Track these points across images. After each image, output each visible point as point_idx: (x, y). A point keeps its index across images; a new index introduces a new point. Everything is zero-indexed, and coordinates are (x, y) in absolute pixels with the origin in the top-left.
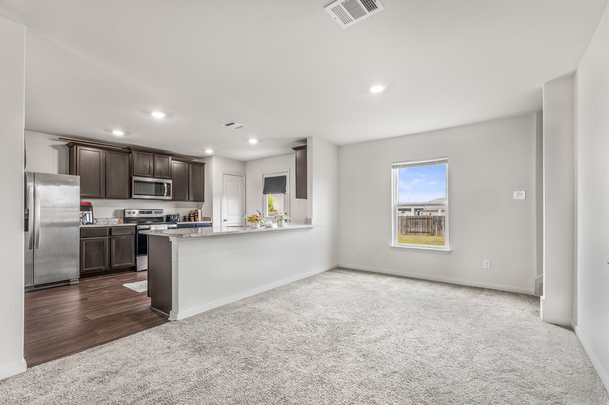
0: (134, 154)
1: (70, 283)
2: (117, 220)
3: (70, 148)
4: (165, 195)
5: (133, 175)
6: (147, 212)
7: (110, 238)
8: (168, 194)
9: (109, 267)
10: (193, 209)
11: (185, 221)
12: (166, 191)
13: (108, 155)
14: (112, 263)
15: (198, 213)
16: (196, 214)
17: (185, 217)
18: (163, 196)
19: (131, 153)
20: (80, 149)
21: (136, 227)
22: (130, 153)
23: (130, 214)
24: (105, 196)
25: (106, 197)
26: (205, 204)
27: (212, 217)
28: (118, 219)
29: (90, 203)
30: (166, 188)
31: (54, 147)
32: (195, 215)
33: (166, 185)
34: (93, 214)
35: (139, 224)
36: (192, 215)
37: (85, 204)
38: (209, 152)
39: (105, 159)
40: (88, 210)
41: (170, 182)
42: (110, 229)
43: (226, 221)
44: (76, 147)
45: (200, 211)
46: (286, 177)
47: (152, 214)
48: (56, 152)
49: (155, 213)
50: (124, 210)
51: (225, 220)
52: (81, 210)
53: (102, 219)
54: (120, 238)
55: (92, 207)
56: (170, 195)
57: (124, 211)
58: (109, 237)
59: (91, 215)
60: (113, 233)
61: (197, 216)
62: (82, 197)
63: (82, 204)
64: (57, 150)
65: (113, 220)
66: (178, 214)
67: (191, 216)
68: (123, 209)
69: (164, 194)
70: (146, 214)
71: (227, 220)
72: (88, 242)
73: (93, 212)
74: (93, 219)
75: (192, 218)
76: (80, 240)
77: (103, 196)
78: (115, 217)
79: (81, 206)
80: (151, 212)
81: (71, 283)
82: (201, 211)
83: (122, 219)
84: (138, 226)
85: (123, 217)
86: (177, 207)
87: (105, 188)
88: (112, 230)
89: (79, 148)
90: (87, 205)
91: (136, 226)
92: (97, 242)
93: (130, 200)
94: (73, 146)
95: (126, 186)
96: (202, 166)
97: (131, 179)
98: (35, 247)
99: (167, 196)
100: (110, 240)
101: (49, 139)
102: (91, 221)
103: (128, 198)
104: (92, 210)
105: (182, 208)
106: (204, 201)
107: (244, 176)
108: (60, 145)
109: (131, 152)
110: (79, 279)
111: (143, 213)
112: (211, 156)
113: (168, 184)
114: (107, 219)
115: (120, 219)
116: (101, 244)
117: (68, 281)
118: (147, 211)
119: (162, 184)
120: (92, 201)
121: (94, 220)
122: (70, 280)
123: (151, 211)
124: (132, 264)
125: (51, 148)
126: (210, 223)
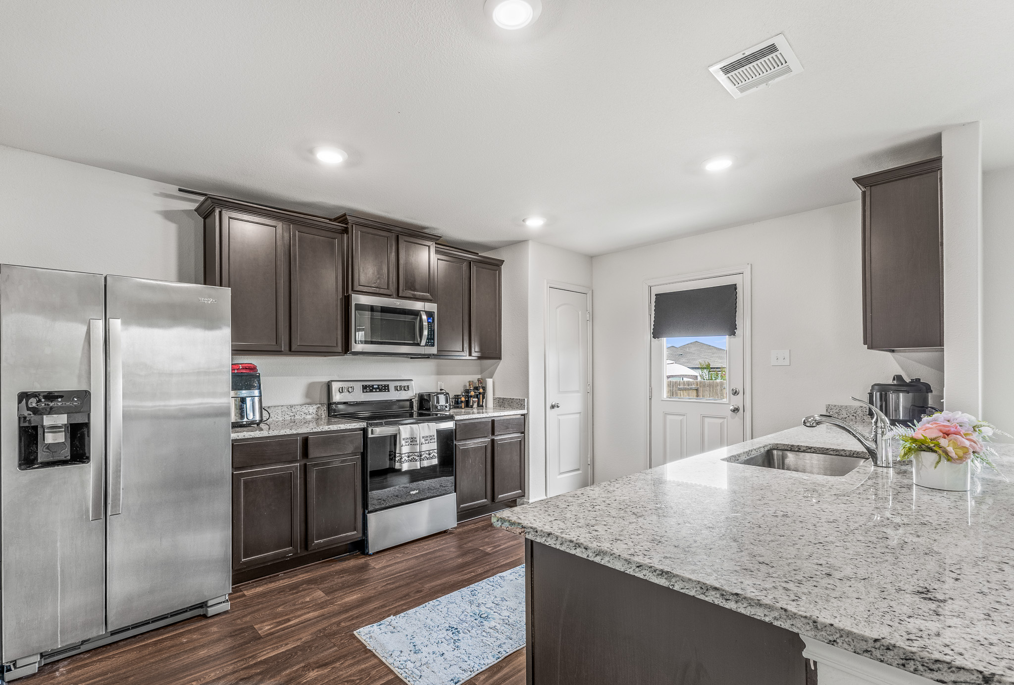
0: (357, 233)
1: (207, 611)
2: (312, 409)
3: (205, 218)
4: (423, 343)
5: (352, 290)
6: (378, 388)
7: (305, 465)
8: (430, 341)
9: (303, 546)
10: (475, 378)
11: (458, 407)
12: (426, 333)
13: (294, 235)
14: (310, 538)
15: (484, 388)
16: (481, 391)
17: (457, 397)
18: (418, 345)
19: (347, 233)
20: (230, 218)
21: (364, 430)
22: (345, 231)
23: (343, 392)
24: (287, 349)
25: (290, 350)
26: (504, 367)
27: (526, 399)
28: (315, 407)
29: (253, 368)
30: (425, 324)
31: (169, 215)
32: (480, 393)
33: (424, 317)
34: (260, 396)
35: (371, 425)
36: (472, 393)
37: (243, 369)
38: (535, 223)
39: (287, 247)
40: (249, 387)
41: (433, 307)
42: (305, 441)
43: (556, 409)
44: (220, 212)
45: (490, 382)
46: (736, 289)
47: (389, 391)
48: (172, 228)
49: (396, 389)
50: (329, 382)
51: (553, 407)
52: (233, 389)
53: (280, 408)
54: (328, 463)
55: (259, 376)
56: (434, 343)
57: (329, 386)
58: (303, 463)
59: (257, 399)
60: (313, 453)
61: (484, 394)
62: (237, 351)
63: (234, 370)
64: (176, 223)
65: (305, 409)
66: (441, 390)
67: (471, 396)
68: (326, 379)
69: (421, 341)
70: (376, 392)
71: (558, 407)
72: (253, 481)
73: (260, 393)
74: (261, 408)
75: (474, 399)
76: (232, 473)
77: (284, 347)
78: (308, 401)
79: (234, 376)
80: (385, 388)
81: (211, 611)
82: (493, 382)
83: (325, 408)
84: (370, 430)
85: (325, 401)
86: (439, 372)
87: (287, 324)
88: (310, 442)
89: (226, 214)
90: (247, 371)
91: (364, 428)
92: (273, 478)
93: (346, 356)
94: (213, 211)
95: (337, 320)
96: (495, 268)
97: (347, 300)
98: (109, 513)
99: (426, 345)
100: (305, 469)
101: (156, 194)
102: (257, 418)
103: (340, 351)
104: (260, 388)
105: (449, 376)
106: (499, 358)
107: (590, 292)
108: (183, 211)
109: (347, 228)
110: (230, 594)
111: (371, 391)
112: (525, 241)
113: (430, 315)
114: (291, 406)
115: (319, 405)
116: (282, 482)
117: (203, 605)
118: (378, 385)
119: (416, 313)
120: (259, 362)
121: (264, 412)
122: (207, 601)
123: (388, 385)
124: (354, 534)
125: (160, 219)
126: (522, 415)
